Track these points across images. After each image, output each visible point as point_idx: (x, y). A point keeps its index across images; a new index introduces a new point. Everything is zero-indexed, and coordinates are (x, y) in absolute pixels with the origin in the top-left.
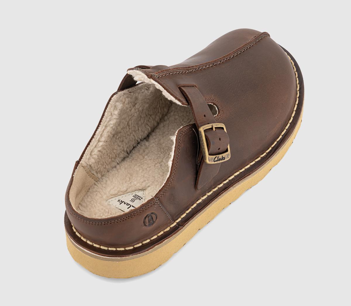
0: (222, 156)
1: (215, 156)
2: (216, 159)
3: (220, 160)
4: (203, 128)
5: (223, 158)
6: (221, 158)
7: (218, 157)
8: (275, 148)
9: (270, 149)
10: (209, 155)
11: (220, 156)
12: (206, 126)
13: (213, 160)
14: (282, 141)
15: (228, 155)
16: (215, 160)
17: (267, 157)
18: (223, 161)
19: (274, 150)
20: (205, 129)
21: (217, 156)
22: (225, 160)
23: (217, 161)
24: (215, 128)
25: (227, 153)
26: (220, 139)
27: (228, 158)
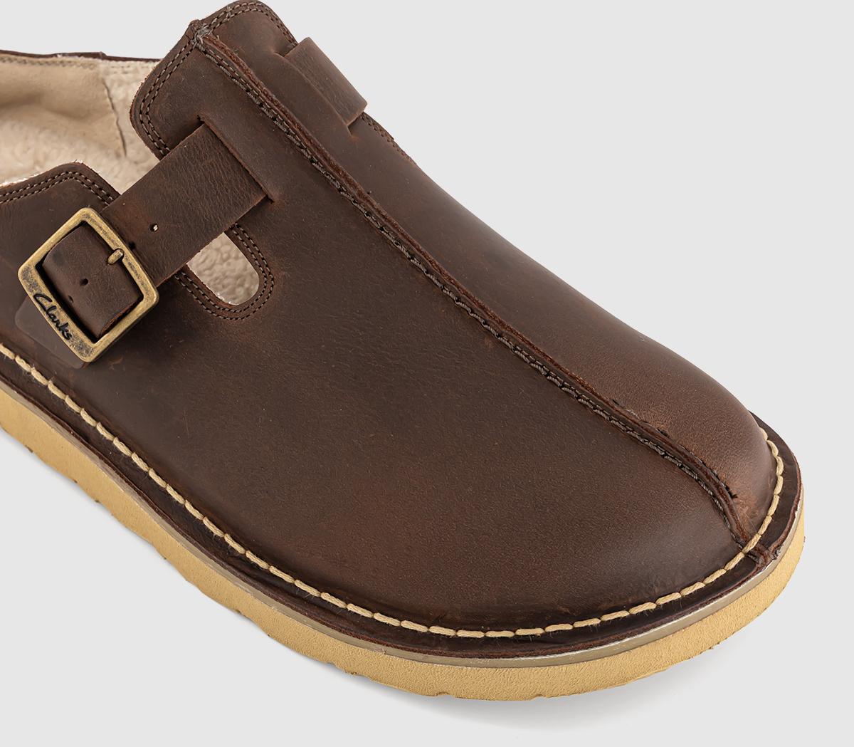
0: (67, 325)
1: (49, 294)
2: (47, 304)
3: (52, 317)
4: (88, 216)
5: (63, 328)
6: (62, 323)
7: (55, 307)
8: (267, 579)
9: (263, 564)
10: (40, 267)
11: (63, 317)
12: (104, 225)
13: (35, 292)
14: (298, 597)
16: (39, 299)
17: (231, 559)
18: (58, 333)
19: (262, 576)
20: (88, 221)
21: (54, 303)
22: (67, 343)
23: (42, 306)
24: (120, 261)
25: (87, 341)
26: (85, 282)
27: (82, 354)
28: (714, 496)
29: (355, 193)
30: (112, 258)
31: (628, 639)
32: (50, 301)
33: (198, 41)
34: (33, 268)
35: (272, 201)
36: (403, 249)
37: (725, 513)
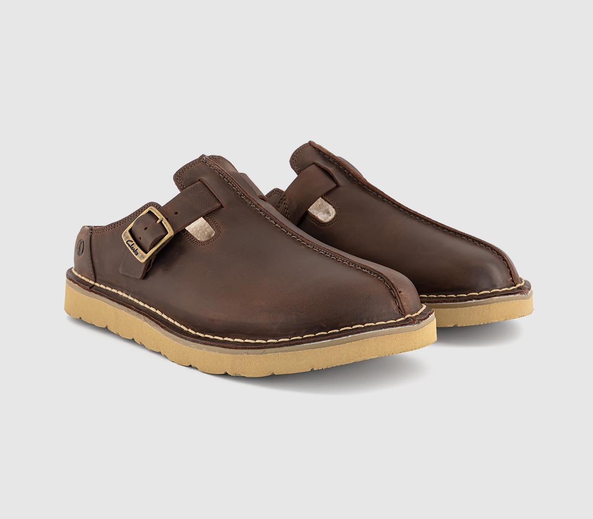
0: (137, 249)
1: (132, 239)
3: (132, 248)
4: (152, 209)
5: (135, 251)
6: (135, 249)
7: (134, 244)
10: (130, 231)
11: (136, 247)
12: (157, 211)
13: (127, 240)
15: (143, 257)
16: (128, 242)
18: (134, 254)
20: (152, 211)
21: (134, 242)
22: (136, 257)
23: (129, 245)
24: (161, 222)
25: (144, 254)
26: (146, 229)
27: (141, 259)
28: (391, 289)
29: (256, 204)
30: (158, 221)
31: (350, 336)
32: (132, 242)
33: (204, 159)
34: (128, 231)
35: (223, 207)
36: (273, 222)
37: (395, 298)
